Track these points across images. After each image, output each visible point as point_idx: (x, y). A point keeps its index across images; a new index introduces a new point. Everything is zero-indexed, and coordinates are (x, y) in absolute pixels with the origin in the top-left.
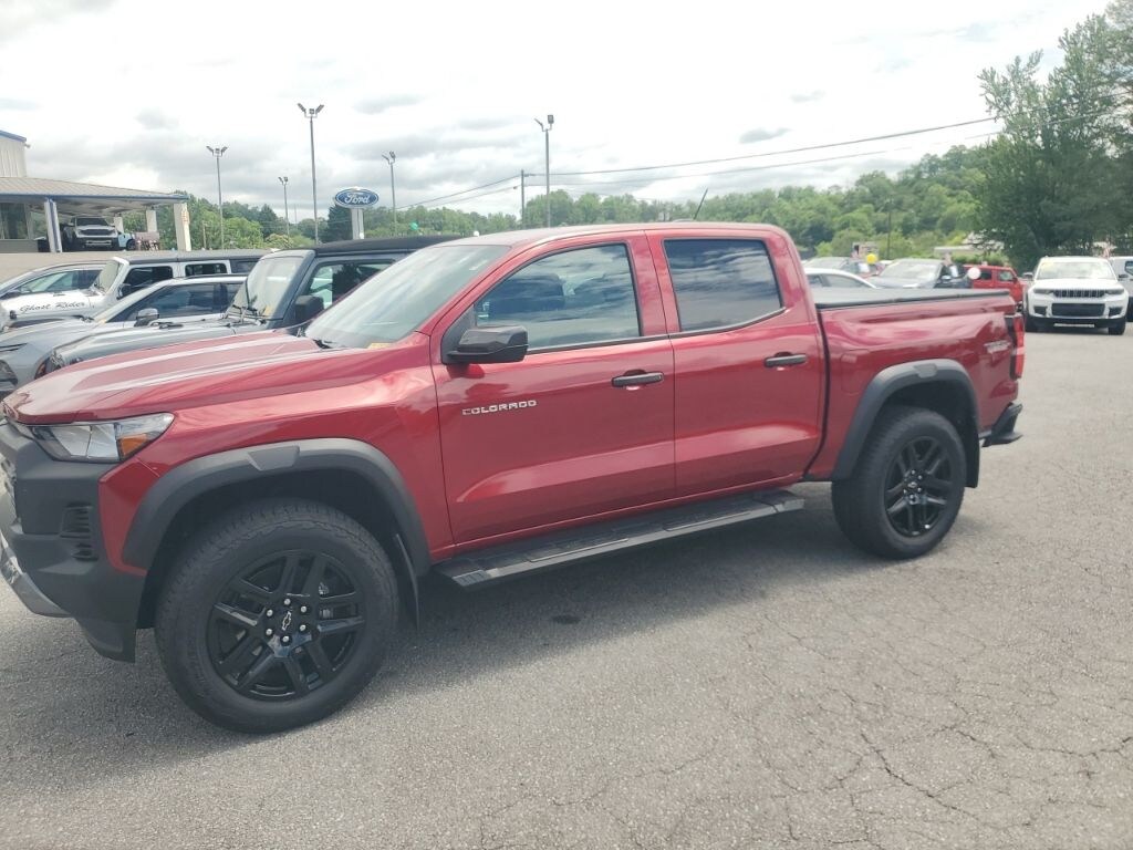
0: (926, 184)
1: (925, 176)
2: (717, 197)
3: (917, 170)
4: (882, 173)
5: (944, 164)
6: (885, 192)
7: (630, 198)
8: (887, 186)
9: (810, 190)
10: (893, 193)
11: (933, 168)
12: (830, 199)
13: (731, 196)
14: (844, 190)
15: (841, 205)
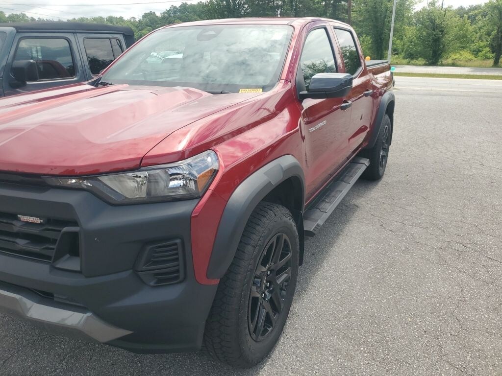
0: (173, 19)
1: (172, 15)
2: (75, 19)
3: (168, 12)
4: (154, 13)
5: (179, 10)
6: (156, 21)
7: (24, 15)
8: (156, 19)
9: (121, 18)
10: (159, 22)
11: (175, 12)
12: (131, 23)
13: (82, 18)
14: (137, 20)
15: (137, 27)
